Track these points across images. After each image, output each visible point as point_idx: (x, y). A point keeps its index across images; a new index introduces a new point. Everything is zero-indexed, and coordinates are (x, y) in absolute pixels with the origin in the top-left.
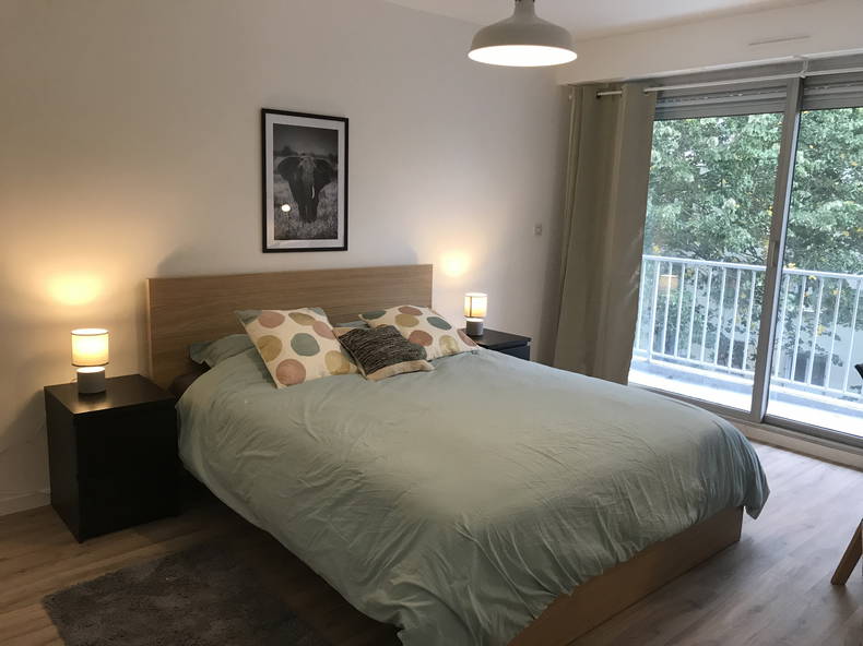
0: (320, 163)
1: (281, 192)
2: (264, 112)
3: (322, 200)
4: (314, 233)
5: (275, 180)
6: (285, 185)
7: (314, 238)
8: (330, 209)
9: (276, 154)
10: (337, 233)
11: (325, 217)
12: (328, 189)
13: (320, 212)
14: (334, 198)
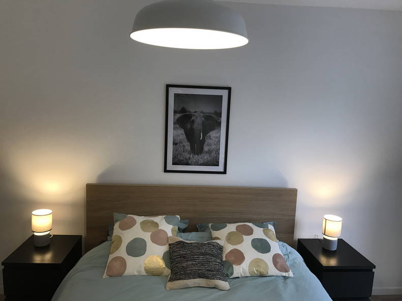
0: (208, 117)
1: (178, 136)
2: (168, 86)
3: (208, 141)
4: (201, 161)
5: (174, 128)
6: (181, 131)
7: (200, 165)
8: (213, 147)
9: (175, 112)
10: (218, 163)
11: (209, 152)
12: (213, 134)
13: (206, 148)
14: (217, 140)
